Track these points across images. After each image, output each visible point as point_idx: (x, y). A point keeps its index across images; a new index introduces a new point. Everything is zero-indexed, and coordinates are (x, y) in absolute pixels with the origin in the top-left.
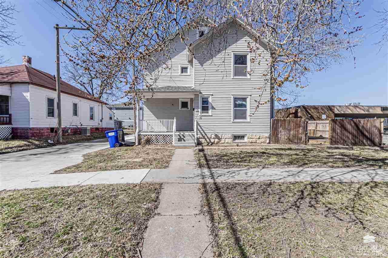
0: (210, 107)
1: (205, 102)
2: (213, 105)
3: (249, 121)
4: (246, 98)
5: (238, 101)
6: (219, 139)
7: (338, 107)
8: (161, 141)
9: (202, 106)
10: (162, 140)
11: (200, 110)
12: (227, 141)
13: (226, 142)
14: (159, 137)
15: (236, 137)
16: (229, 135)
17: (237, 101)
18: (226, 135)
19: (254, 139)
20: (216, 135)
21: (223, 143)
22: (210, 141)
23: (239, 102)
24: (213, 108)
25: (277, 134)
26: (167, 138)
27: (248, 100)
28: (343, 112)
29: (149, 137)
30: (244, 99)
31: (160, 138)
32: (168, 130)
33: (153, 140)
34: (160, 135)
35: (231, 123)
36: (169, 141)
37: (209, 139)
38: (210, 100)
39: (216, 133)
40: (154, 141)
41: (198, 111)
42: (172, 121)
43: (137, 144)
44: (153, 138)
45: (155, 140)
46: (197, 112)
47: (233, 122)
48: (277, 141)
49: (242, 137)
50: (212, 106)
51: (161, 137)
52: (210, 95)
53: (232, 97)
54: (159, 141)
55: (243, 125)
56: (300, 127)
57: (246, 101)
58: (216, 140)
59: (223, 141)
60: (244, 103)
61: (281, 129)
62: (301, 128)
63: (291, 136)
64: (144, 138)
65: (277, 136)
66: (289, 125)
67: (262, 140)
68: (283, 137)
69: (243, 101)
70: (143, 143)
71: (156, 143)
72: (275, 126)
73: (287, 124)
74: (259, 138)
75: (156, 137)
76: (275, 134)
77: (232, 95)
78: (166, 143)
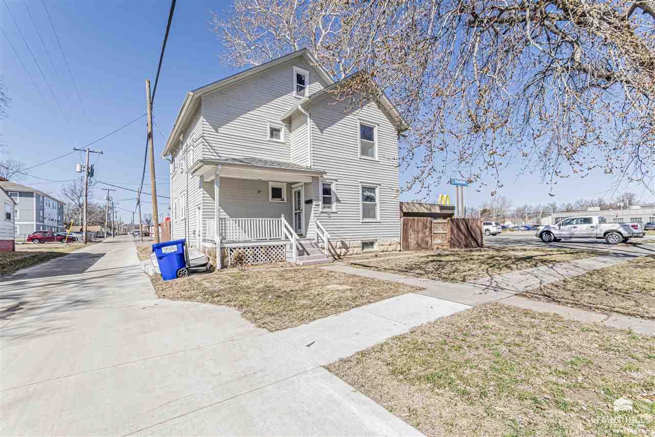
0: (333, 199)
1: (327, 191)
2: (338, 196)
3: (379, 220)
4: (375, 189)
5: (367, 192)
6: (347, 248)
7: (406, 204)
8: (262, 258)
9: (323, 197)
10: (264, 256)
11: (320, 203)
12: (356, 250)
13: (355, 252)
14: (257, 250)
15: (365, 245)
16: (359, 242)
17: (365, 191)
18: (354, 242)
19: (385, 247)
20: (343, 243)
21: (352, 255)
22: (336, 252)
23: (367, 193)
24: (338, 201)
25: (408, 238)
26: (272, 251)
27: (377, 190)
28: (410, 211)
29: (240, 251)
30: (372, 190)
31: (260, 252)
32: (272, 238)
33: (247, 257)
34: (259, 248)
35: (361, 223)
36: (274, 257)
37: (334, 249)
38: (333, 187)
39: (343, 240)
40: (249, 259)
41: (319, 205)
42: (278, 221)
43: (219, 266)
44: (247, 253)
45: (251, 257)
46: (316, 205)
48: (407, 247)
49: (372, 244)
50: (337, 198)
51: (262, 250)
52: (333, 179)
53: (360, 184)
54: (258, 259)
55: (373, 226)
56: (426, 229)
57: (374, 192)
58: (344, 250)
59: (351, 252)
60: (372, 194)
61: (410, 231)
62: (428, 230)
63: (420, 240)
64: (231, 254)
65: (407, 241)
66: (418, 225)
67: (393, 247)
68: (412, 242)
69: (371, 192)
70: (229, 265)
71: (253, 261)
72: (405, 227)
73: (416, 225)
74: (390, 245)
75: (253, 250)
76: (405, 238)
77: (361, 182)
78: (270, 260)
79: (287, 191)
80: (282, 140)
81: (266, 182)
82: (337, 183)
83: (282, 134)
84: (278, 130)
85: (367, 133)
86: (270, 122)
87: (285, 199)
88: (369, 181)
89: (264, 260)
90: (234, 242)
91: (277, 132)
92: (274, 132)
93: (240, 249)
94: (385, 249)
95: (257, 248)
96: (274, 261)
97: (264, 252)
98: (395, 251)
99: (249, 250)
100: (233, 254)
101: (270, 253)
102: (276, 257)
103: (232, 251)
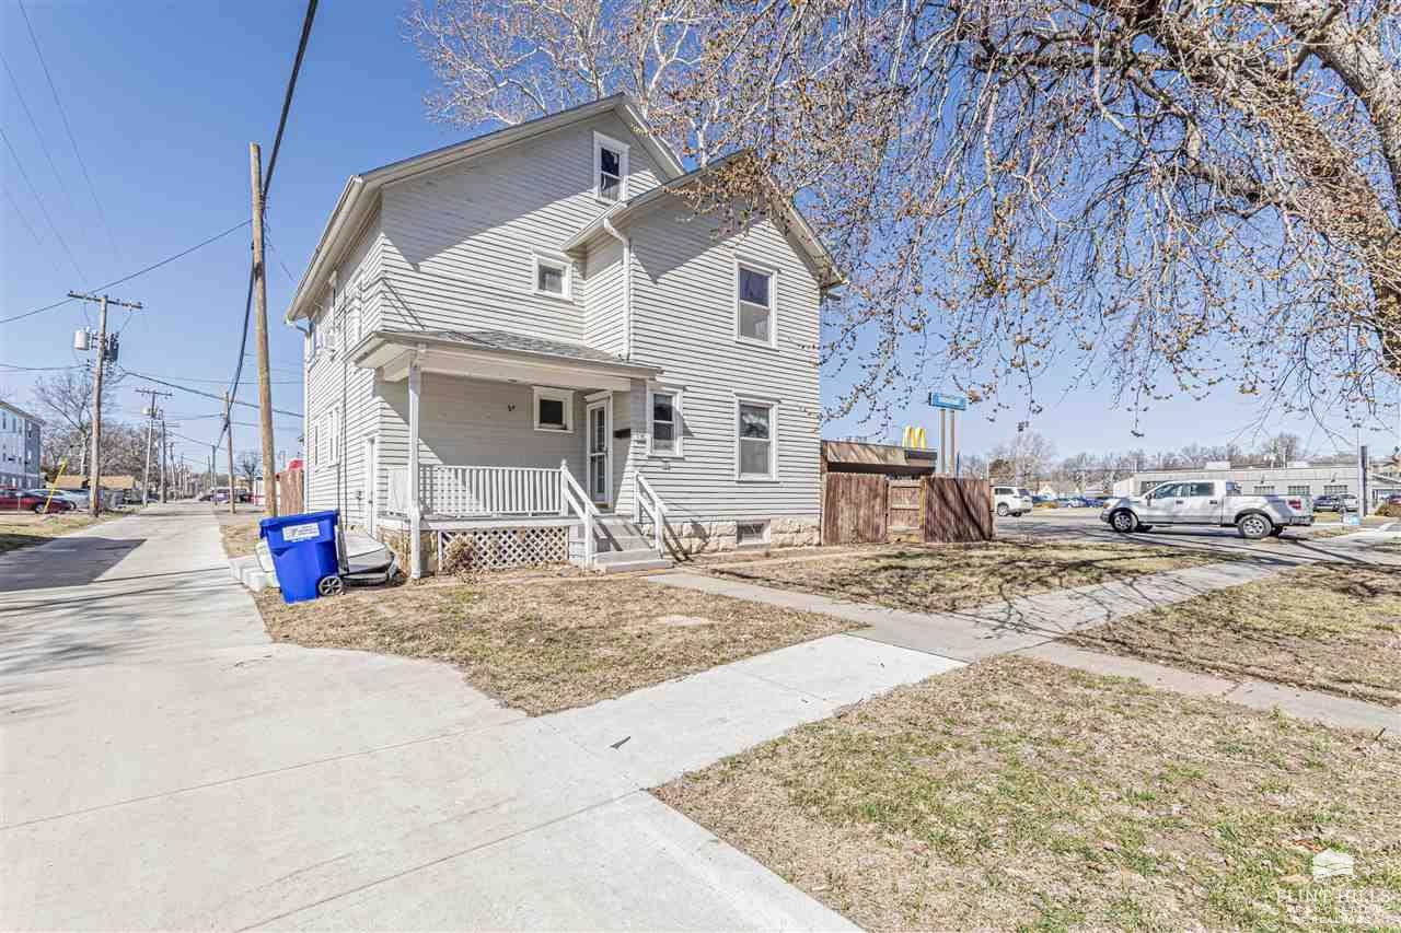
0: (677, 429)
1: (663, 412)
2: (687, 423)
3: (775, 478)
4: (768, 409)
5: (751, 416)
6: (705, 537)
7: (834, 445)
8: (514, 556)
9: (655, 424)
10: (519, 551)
11: (648, 437)
12: (724, 542)
13: (721, 547)
14: (505, 537)
15: (744, 530)
16: (730, 523)
17: (746, 415)
18: (721, 523)
19: (787, 535)
20: (695, 525)
21: (715, 551)
22: (679, 545)
23: (752, 419)
24: (687, 433)
25: (836, 519)
26: (538, 540)
27: (773, 413)
28: (843, 461)
29: (465, 539)
30: (762, 411)
31: (510, 542)
32: (539, 510)
33: (481, 553)
34: (510, 533)
35: (735, 484)
36: (542, 554)
37: (675, 539)
38: (677, 403)
39: (696, 519)
40: (485, 558)
41: (644, 442)
42: (553, 473)
43: (414, 570)
44: (481, 543)
45: (490, 553)
46: (639, 442)
47: (738, 482)
48: (833, 538)
49: (758, 529)
50: (685, 426)
51: (514, 537)
52: (678, 386)
53: (736, 399)
54: (505, 557)
55: (762, 490)
56: (875, 497)
57: (767, 418)
58: (697, 542)
59: (712, 545)
60: (762, 421)
61: (842, 503)
62: (878, 500)
63: (861, 522)
64: (444, 546)
65: (835, 524)
66: (857, 492)
67: (804, 536)
68: (845, 523)
69: (760, 416)
70: (440, 569)
71: (495, 562)
72: (831, 494)
73: (853, 488)
74: (798, 532)
75: (495, 538)
76: (831, 516)
77: (737, 394)
78: (533, 559)
79: (574, 408)
80: (566, 294)
81: (529, 387)
82: (686, 394)
83: (566, 281)
84: (557, 273)
85: (753, 287)
86: (539, 253)
87: (570, 426)
88: (757, 392)
89: (519, 560)
90: (453, 519)
91: (556, 278)
92: (548, 277)
93: (465, 534)
94: (788, 541)
95: (505, 533)
96: (541, 563)
97: (519, 542)
98: (809, 545)
99: (485, 538)
100: (448, 545)
101: (533, 546)
102: (547, 554)
103: (447, 539)
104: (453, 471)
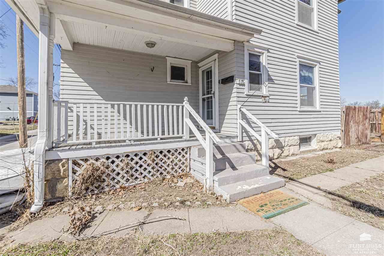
0: (264, 77)
1: (255, 65)
2: (270, 73)
3: (318, 109)
4: (313, 67)
5: (304, 71)
6: (282, 148)
8: (145, 173)
9: (250, 73)
10: (149, 169)
11: (246, 82)
12: (292, 150)
13: (291, 153)
14: (136, 159)
15: (303, 142)
16: (296, 138)
17: (302, 71)
18: (290, 138)
19: (325, 143)
20: (276, 141)
21: (287, 156)
23: (306, 74)
24: (270, 80)
25: (349, 132)
26: (165, 159)
27: (316, 70)
29: (98, 164)
30: (310, 68)
31: (141, 162)
32: (166, 135)
33: (113, 175)
34: (141, 155)
35: (298, 113)
36: (169, 169)
38: (263, 60)
40: (118, 178)
41: (244, 85)
42: (178, 107)
44: (114, 166)
45: (122, 173)
46: (240, 85)
47: (300, 111)
48: (348, 143)
49: (309, 140)
50: (269, 75)
51: (145, 158)
52: (264, 49)
53: (298, 60)
54: (136, 175)
55: (312, 116)
56: (366, 119)
57: (312, 72)
59: (286, 153)
60: (310, 75)
63: (360, 133)
64: (74, 172)
65: (348, 135)
66: (358, 116)
67: (333, 143)
68: (353, 135)
69: (309, 72)
70: (70, 194)
71: (128, 180)
72: (347, 117)
73: (356, 114)
74: (331, 140)
75: (127, 160)
76: (346, 132)
77: (298, 57)
78: (161, 173)
82: (269, 54)
88: (310, 56)
89: (149, 176)
93: (97, 159)
94: (326, 147)
95: (136, 155)
96: (168, 177)
97: (149, 162)
98: (336, 148)
99: (117, 161)
100: (80, 171)
101: (161, 163)
102: (173, 169)
103: (79, 165)
104: (116, 106)
